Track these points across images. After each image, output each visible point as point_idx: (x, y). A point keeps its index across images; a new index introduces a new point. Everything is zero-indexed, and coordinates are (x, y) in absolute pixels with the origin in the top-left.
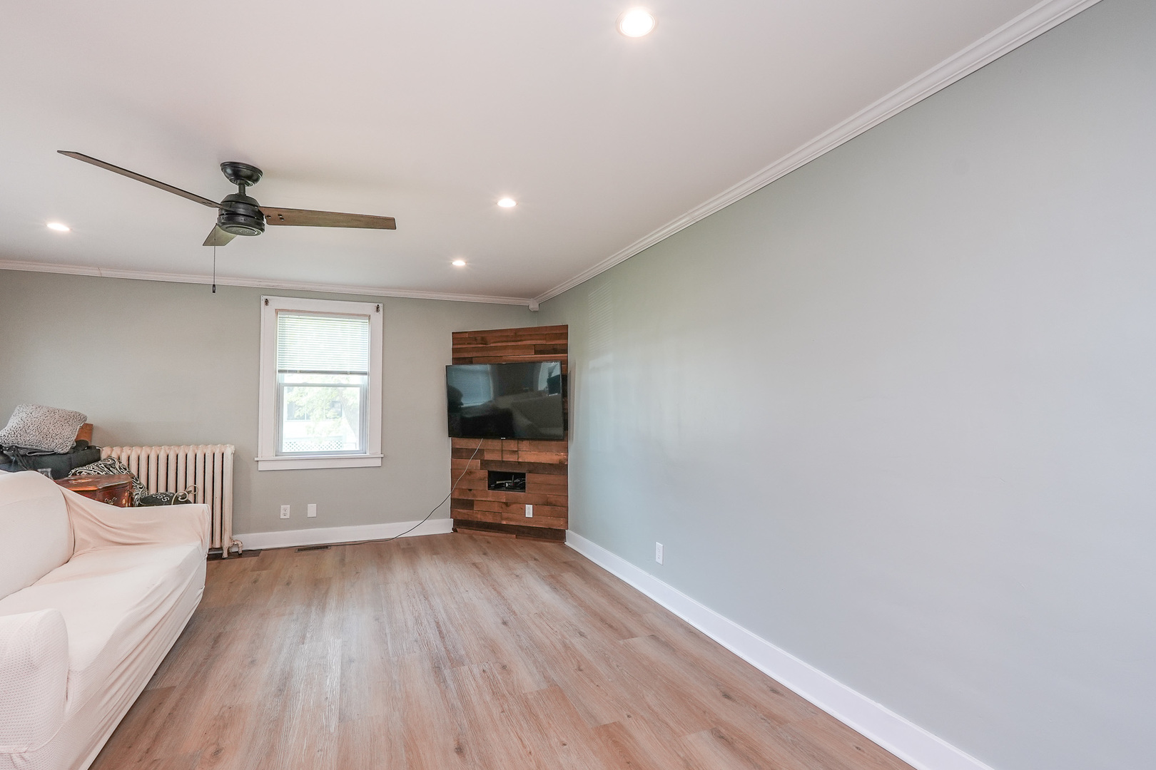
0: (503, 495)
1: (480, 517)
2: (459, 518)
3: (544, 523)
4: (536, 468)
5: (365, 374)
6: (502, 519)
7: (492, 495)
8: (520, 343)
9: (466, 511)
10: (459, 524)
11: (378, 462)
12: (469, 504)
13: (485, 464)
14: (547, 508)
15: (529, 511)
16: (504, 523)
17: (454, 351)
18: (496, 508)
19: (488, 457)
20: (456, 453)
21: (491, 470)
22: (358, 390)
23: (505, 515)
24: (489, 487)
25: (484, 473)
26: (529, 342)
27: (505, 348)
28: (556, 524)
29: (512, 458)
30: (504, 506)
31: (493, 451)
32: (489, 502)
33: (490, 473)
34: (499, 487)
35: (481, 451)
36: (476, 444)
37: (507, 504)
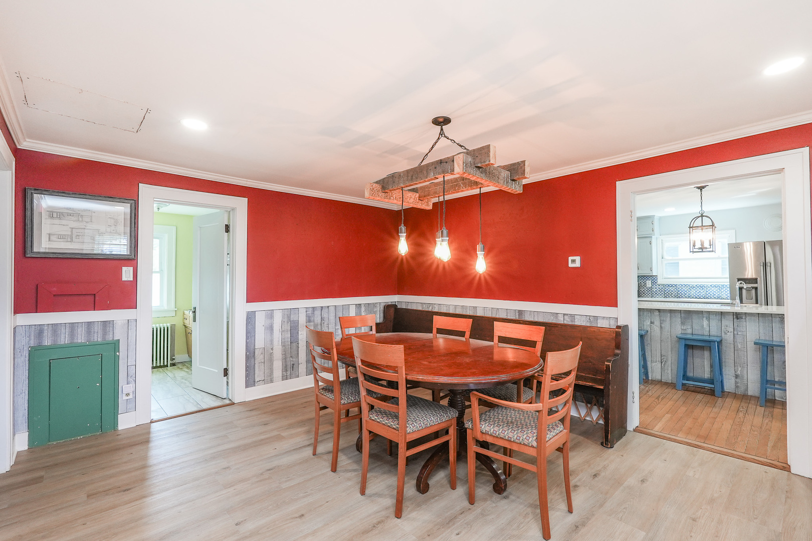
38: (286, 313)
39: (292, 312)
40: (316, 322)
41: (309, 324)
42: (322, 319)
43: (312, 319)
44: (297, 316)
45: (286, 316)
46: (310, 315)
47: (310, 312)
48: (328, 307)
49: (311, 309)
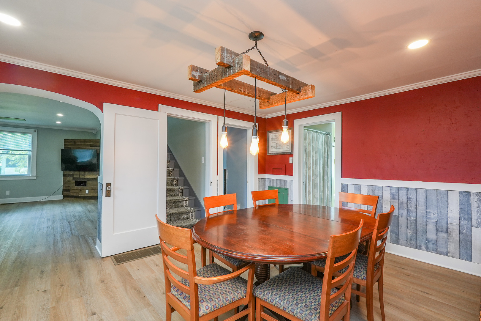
0: (79, 188)
1: (72, 194)
2: (65, 195)
3: (91, 195)
4: (90, 179)
5: (30, 151)
6: (79, 194)
7: (76, 188)
8: (86, 144)
9: (67, 193)
10: (65, 197)
11: (35, 178)
12: (69, 191)
13: (74, 179)
14: (93, 191)
15: (87, 192)
16: (80, 195)
17: (65, 145)
18: (77, 191)
19: (75, 176)
20: (65, 175)
21: (76, 180)
22: (27, 156)
23: (80, 193)
24: (75, 186)
25: (74, 181)
26: (89, 144)
27: (82, 145)
28: (95, 195)
29: (83, 177)
30: (80, 191)
31: (77, 175)
32: (75, 190)
33: (76, 181)
34: (78, 185)
35: (72, 175)
36: (71, 173)
37: (80, 190)
38: (371, 188)
39: (376, 188)
40: (401, 200)
41: (394, 200)
42: (408, 199)
43: (397, 197)
44: (381, 192)
45: (371, 191)
46: (395, 193)
47: (394, 191)
48: (416, 189)
49: (395, 189)
